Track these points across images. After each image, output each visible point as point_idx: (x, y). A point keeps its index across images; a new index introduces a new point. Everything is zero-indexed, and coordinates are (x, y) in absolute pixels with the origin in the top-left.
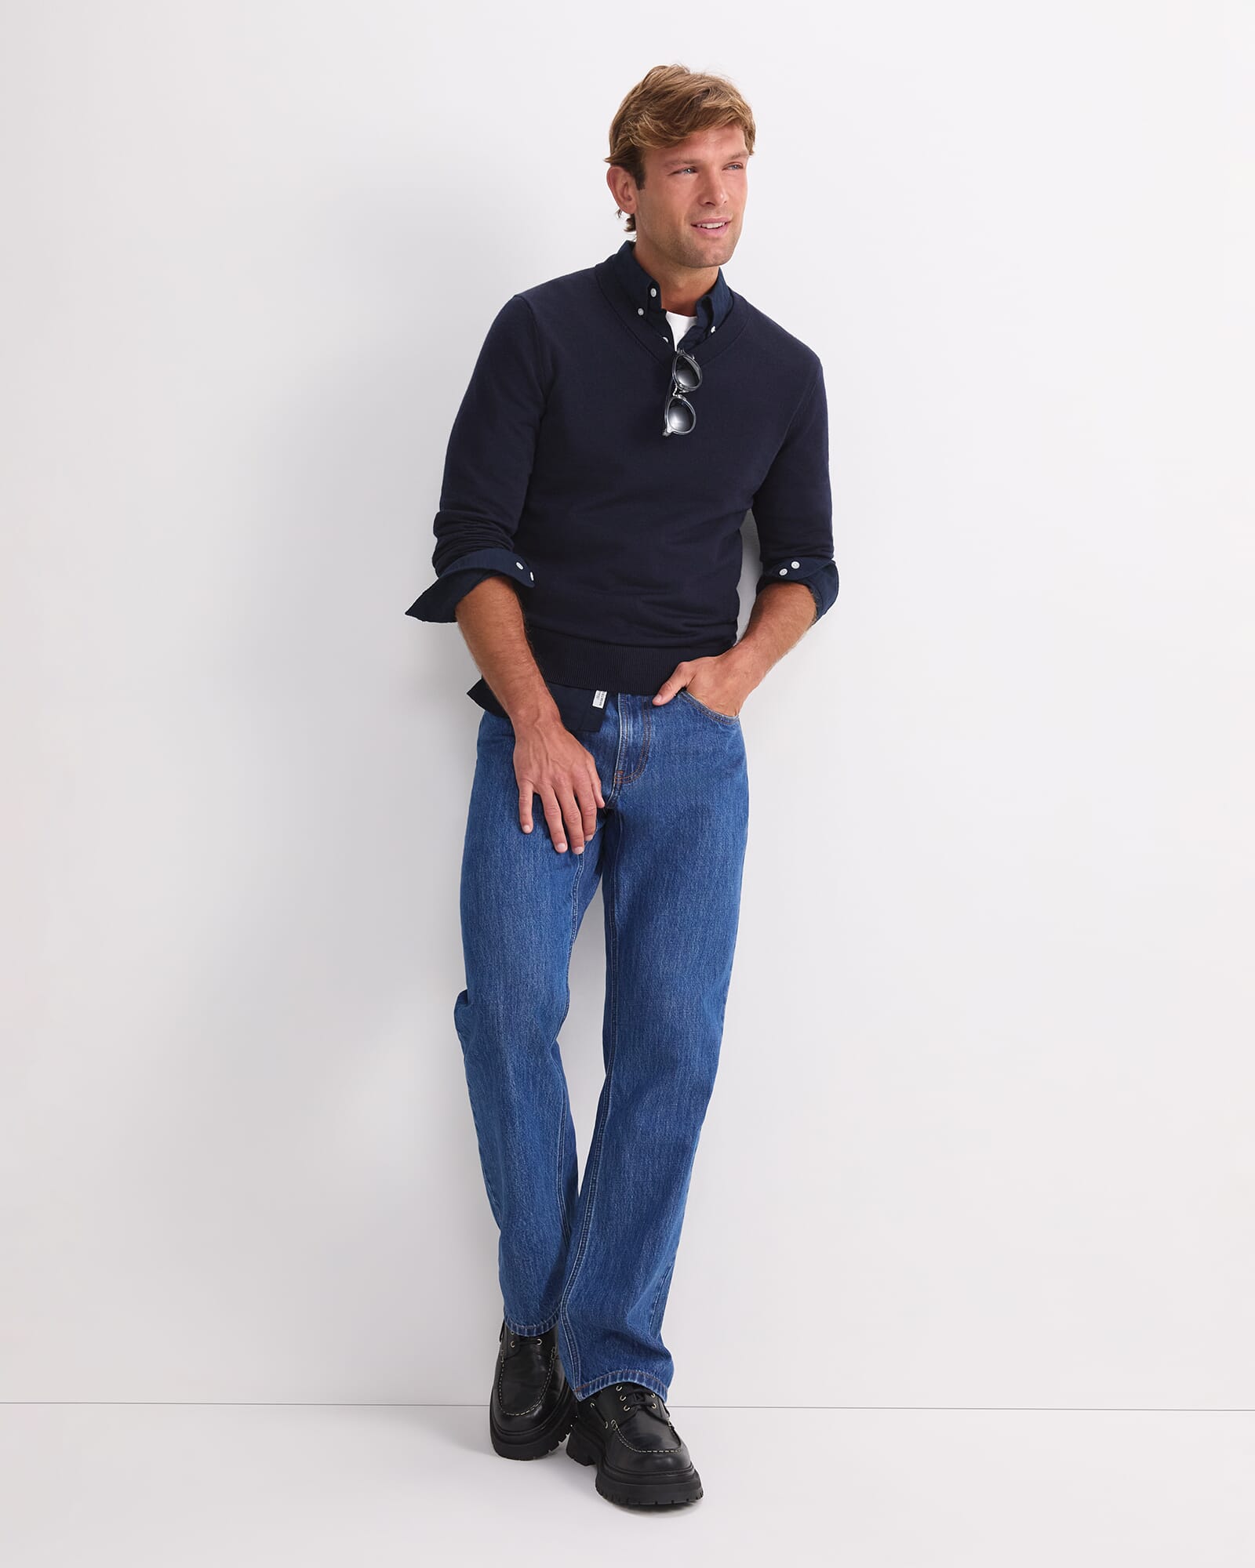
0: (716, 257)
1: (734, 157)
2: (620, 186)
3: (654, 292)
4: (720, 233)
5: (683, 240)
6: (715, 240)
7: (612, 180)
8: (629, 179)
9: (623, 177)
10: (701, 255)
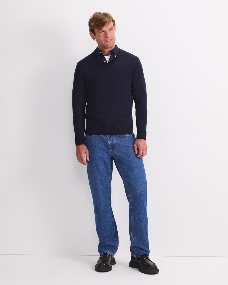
0: (110, 46)
1: (110, 28)
2: (92, 35)
3: (101, 53)
4: (110, 42)
5: (104, 44)
6: (109, 43)
7: (91, 34)
8: (93, 34)
9: (92, 34)
10: (107, 46)
